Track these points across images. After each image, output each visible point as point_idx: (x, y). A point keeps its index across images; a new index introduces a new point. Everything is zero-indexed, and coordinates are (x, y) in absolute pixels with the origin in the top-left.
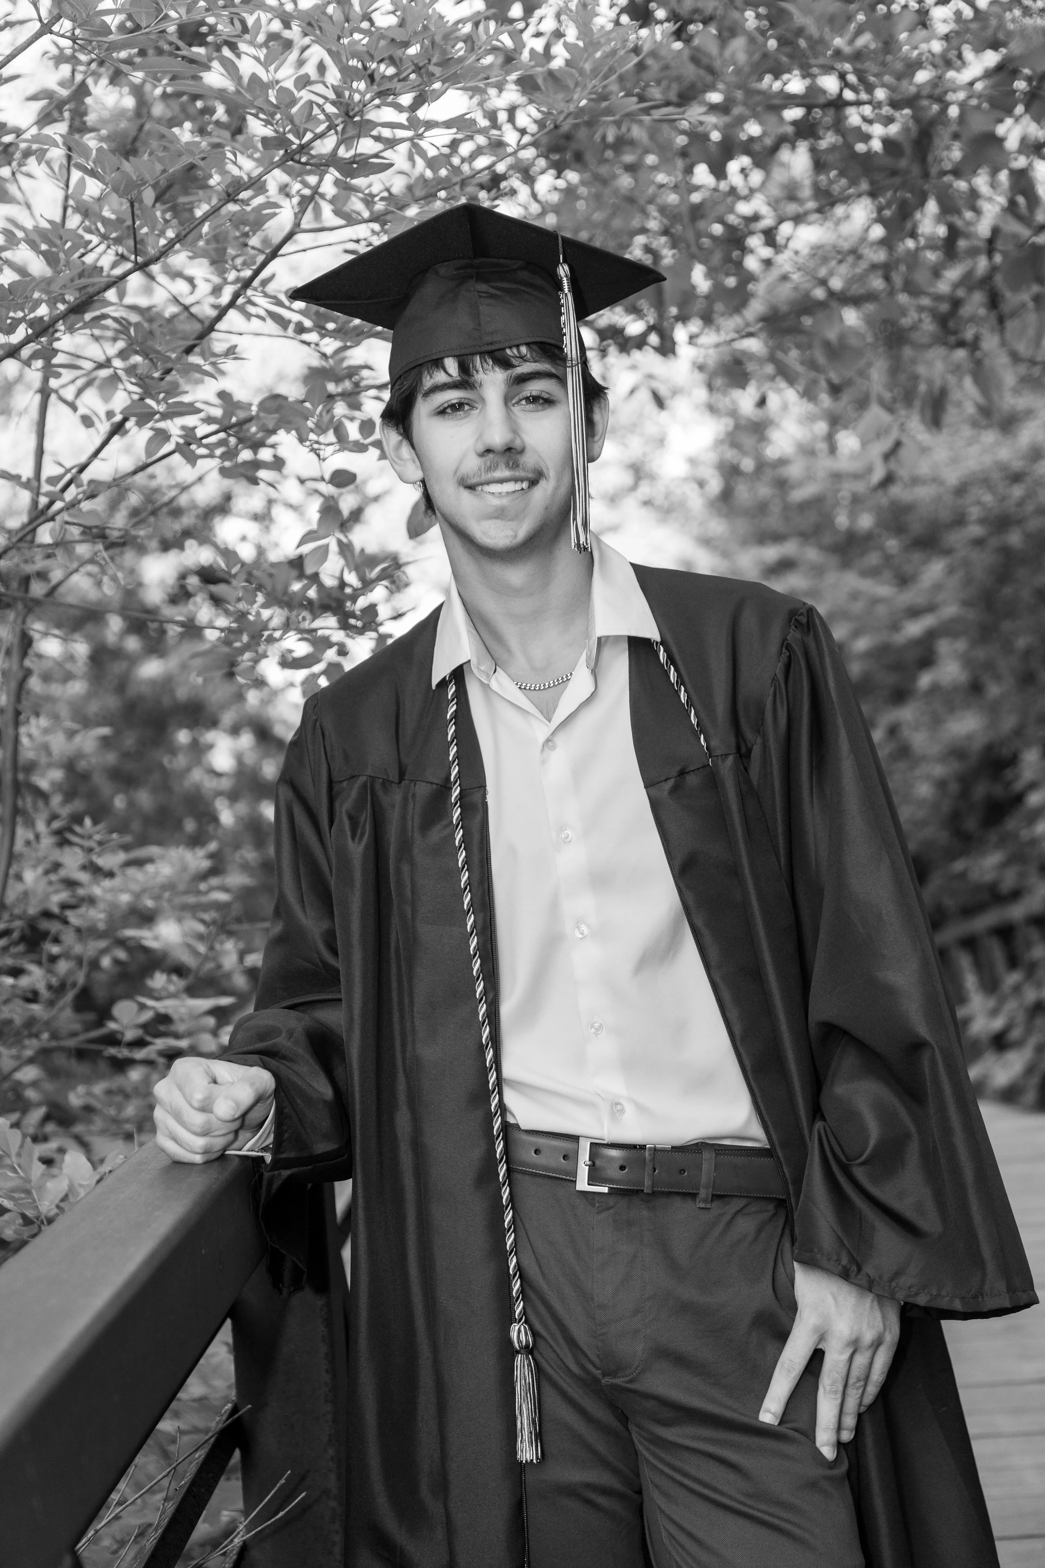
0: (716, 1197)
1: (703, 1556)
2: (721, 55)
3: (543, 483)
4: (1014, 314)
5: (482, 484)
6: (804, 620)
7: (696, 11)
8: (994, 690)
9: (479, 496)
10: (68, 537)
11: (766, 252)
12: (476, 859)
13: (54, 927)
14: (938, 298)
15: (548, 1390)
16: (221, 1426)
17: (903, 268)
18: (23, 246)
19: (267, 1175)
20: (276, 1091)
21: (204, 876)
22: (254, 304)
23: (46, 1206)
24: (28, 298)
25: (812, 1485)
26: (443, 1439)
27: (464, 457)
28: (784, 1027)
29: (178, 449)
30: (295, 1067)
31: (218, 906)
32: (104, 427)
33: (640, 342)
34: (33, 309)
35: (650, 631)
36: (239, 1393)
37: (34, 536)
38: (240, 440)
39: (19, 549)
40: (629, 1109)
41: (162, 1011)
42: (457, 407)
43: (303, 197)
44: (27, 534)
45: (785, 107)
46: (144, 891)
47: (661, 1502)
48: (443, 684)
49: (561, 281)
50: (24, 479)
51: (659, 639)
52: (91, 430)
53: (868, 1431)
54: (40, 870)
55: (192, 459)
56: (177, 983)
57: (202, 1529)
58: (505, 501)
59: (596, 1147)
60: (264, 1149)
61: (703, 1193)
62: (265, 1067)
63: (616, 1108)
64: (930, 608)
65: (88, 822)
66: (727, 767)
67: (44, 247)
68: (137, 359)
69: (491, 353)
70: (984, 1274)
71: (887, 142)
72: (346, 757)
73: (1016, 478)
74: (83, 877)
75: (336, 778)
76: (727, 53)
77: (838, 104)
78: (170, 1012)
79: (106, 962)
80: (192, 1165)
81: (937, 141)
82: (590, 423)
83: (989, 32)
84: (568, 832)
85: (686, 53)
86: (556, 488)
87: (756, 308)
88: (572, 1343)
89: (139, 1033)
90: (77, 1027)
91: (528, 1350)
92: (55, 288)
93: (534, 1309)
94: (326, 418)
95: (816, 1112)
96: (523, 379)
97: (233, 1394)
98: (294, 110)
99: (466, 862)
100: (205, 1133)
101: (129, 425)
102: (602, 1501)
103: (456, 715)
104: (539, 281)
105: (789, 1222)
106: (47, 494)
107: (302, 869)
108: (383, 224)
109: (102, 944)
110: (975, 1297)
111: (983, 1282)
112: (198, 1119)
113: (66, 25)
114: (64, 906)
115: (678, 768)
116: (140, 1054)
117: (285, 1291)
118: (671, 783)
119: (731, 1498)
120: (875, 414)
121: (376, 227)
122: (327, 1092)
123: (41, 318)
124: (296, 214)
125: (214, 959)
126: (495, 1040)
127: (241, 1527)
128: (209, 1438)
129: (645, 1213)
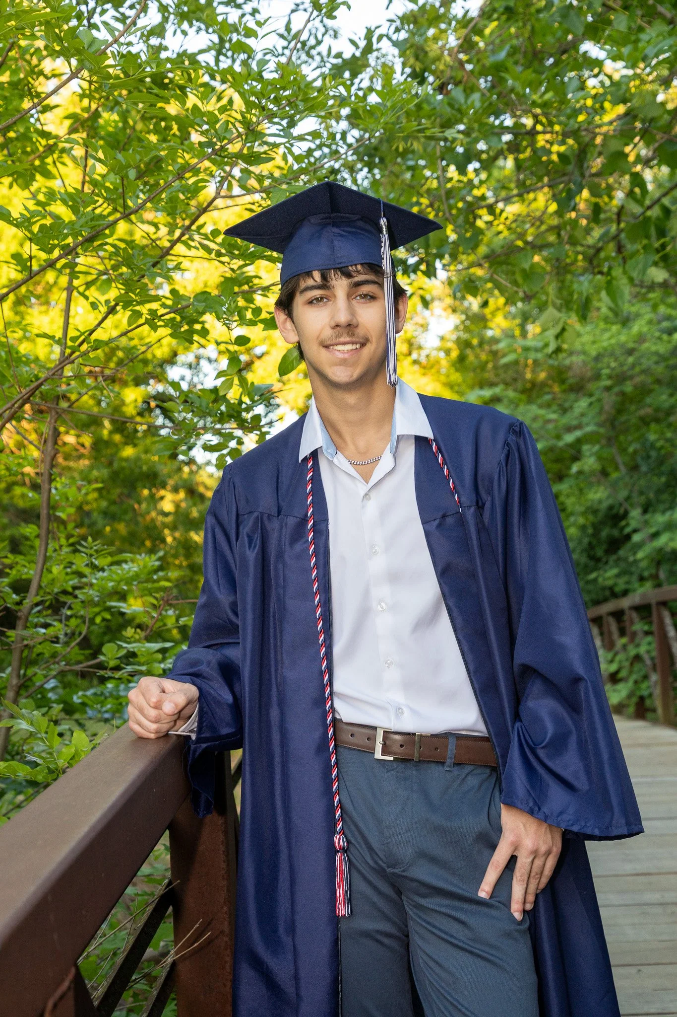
0: (456, 764)
1: (443, 975)
2: (466, 102)
3: (368, 345)
4: (632, 256)
5: (333, 345)
6: (517, 429)
7: (451, 78)
8: (614, 475)
9: (331, 352)
10: (82, 372)
11: (489, 218)
12: (321, 562)
13: (69, 600)
14: (589, 247)
15: (355, 874)
16: (162, 892)
17: (568, 228)
18: (59, 202)
19: (193, 747)
20: (200, 699)
21: (156, 571)
22: (193, 240)
23: (62, 763)
24: (61, 233)
25: (509, 935)
26: (293, 902)
27: (322, 329)
28: (499, 667)
29: (147, 322)
30: (210, 683)
31: (165, 589)
32: (103, 309)
33: (415, 269)
34: (64, 239)
35: (428, 433)
36: (173, 874)
37: (63, 372)
38: (183, 318)
39: (52, 379)
40: (406, 711)
41: (132, 650)
42: (319, 299)
43: (222, 177)
44: (58, 371)
45: (503, 134)
46: (121, 580)
47: (420, 942)
48: (306, 459)
49: (382, 228)
50: (57, 338)
51: (432, 438)
52: (97, 311)
53: (541, 904)
54: (62, 566)
55: (155, 328)
56: (141, 634)
57: (150, 952)
58: (346, 356)
59: (386, 733)
60: (191, 731)
61: (448, 761)
62: (194, 684)
63: (399, 711)
64: (579, 427)
65: (90, 539)
66: (470, 514)
67: (70, 203)
68: (124, 269)
69: (340, 269)
70: (613, 815)
71: (560, 155)
72: (247, 501)
73: (631, 352)
74: (87, 571)
75: (240, 512)
76: (469, 102)
77: (532, 133)
78: (136, 650)
79: (98, 620)
80: (148, 739)
81: (589, 155)
82: (397, 311)
83: (621, 92)
84: (377, 548)
85: (446, 100)
86: (376, 348)
87: (482, 250)
88: (370, 848)
89: (117, 662)
90: (81, 658)
91: (344, 850)
92: (77, 226)
93: (349, 827)
94: (233, 306)
95: (517, 717)
96: (358, 284)
97: (169, 874)
98: (217, 126)
99: (316, 564)
100: (157, 721)
101: (118, 308)
102: (386, 941)
103: (312, 478)
104: (369, 227)
105: (499, 780)
106: (70, 347)
107: (219, 565)
108: (268, 194)
109: (97, 610)
110: (607, 828)
111: (612, 818)
112: (153, 713)
113: (85, 73)
114: (75, 588)
115: (441, 514)
116: (117, 675)
117: (201, 813)
118: (437, 522)
119: (460, 940)
120: (551, 312)
121: (264, 195)
122: (229, 698)
123: (69, 244)
124: (217, 188)
125: (162, 620)
126: (330, 669)
127: (172, 952)
128: (155, 899)
129: (414, 772)
